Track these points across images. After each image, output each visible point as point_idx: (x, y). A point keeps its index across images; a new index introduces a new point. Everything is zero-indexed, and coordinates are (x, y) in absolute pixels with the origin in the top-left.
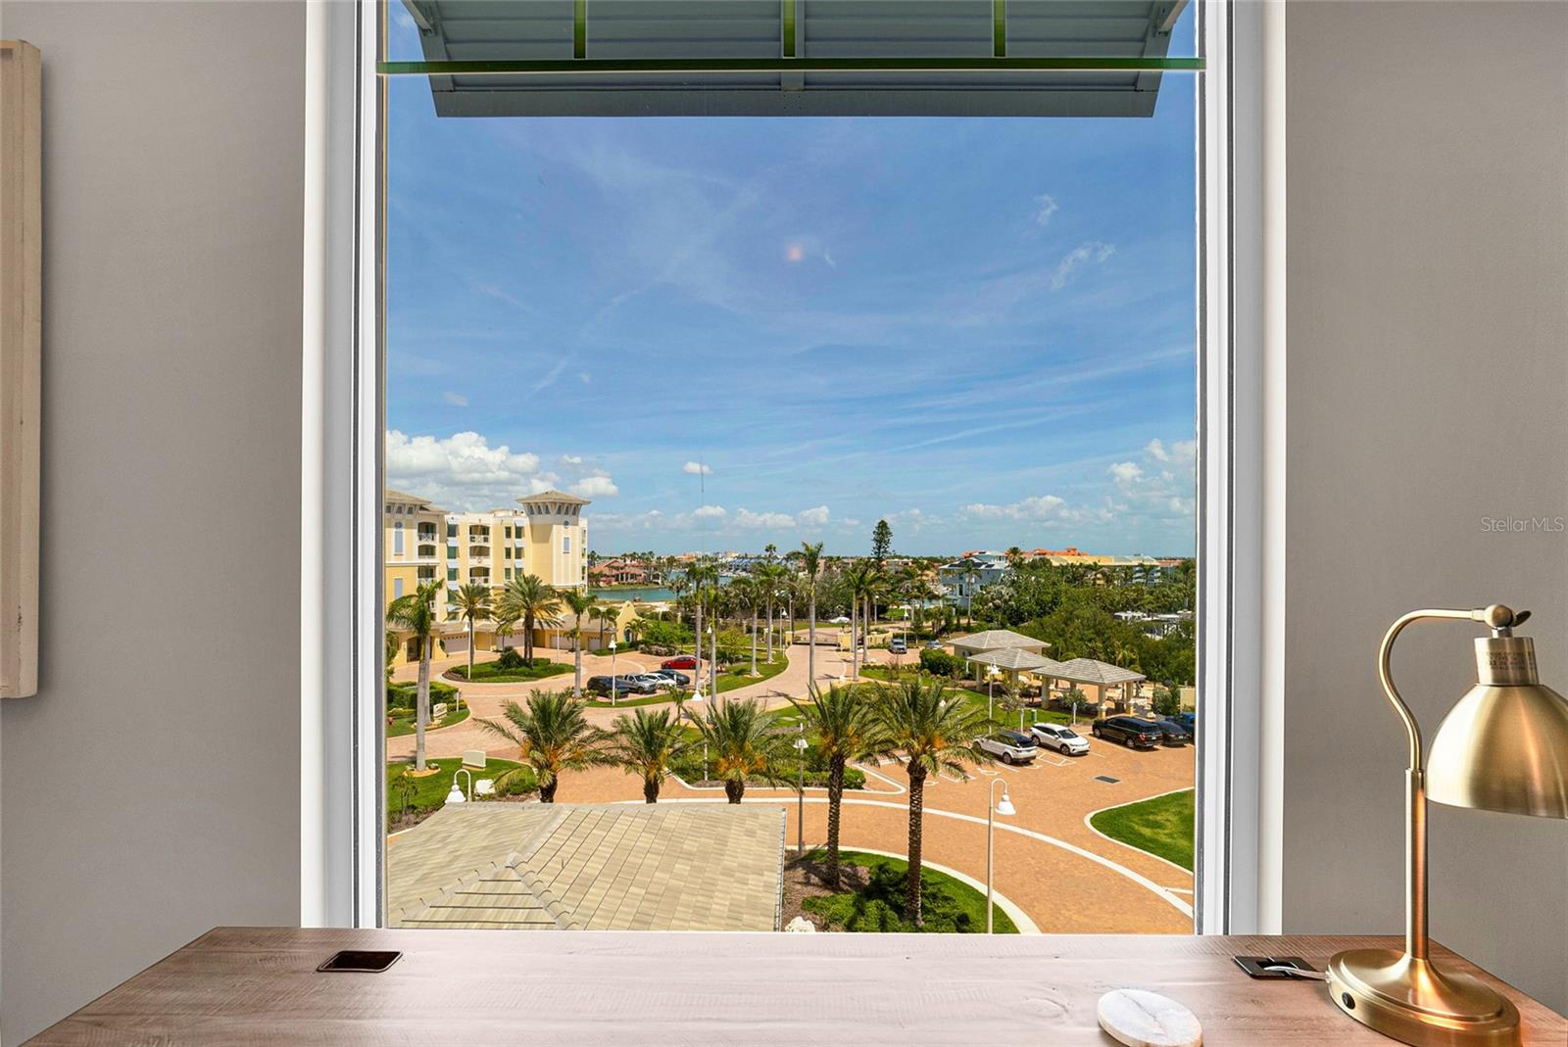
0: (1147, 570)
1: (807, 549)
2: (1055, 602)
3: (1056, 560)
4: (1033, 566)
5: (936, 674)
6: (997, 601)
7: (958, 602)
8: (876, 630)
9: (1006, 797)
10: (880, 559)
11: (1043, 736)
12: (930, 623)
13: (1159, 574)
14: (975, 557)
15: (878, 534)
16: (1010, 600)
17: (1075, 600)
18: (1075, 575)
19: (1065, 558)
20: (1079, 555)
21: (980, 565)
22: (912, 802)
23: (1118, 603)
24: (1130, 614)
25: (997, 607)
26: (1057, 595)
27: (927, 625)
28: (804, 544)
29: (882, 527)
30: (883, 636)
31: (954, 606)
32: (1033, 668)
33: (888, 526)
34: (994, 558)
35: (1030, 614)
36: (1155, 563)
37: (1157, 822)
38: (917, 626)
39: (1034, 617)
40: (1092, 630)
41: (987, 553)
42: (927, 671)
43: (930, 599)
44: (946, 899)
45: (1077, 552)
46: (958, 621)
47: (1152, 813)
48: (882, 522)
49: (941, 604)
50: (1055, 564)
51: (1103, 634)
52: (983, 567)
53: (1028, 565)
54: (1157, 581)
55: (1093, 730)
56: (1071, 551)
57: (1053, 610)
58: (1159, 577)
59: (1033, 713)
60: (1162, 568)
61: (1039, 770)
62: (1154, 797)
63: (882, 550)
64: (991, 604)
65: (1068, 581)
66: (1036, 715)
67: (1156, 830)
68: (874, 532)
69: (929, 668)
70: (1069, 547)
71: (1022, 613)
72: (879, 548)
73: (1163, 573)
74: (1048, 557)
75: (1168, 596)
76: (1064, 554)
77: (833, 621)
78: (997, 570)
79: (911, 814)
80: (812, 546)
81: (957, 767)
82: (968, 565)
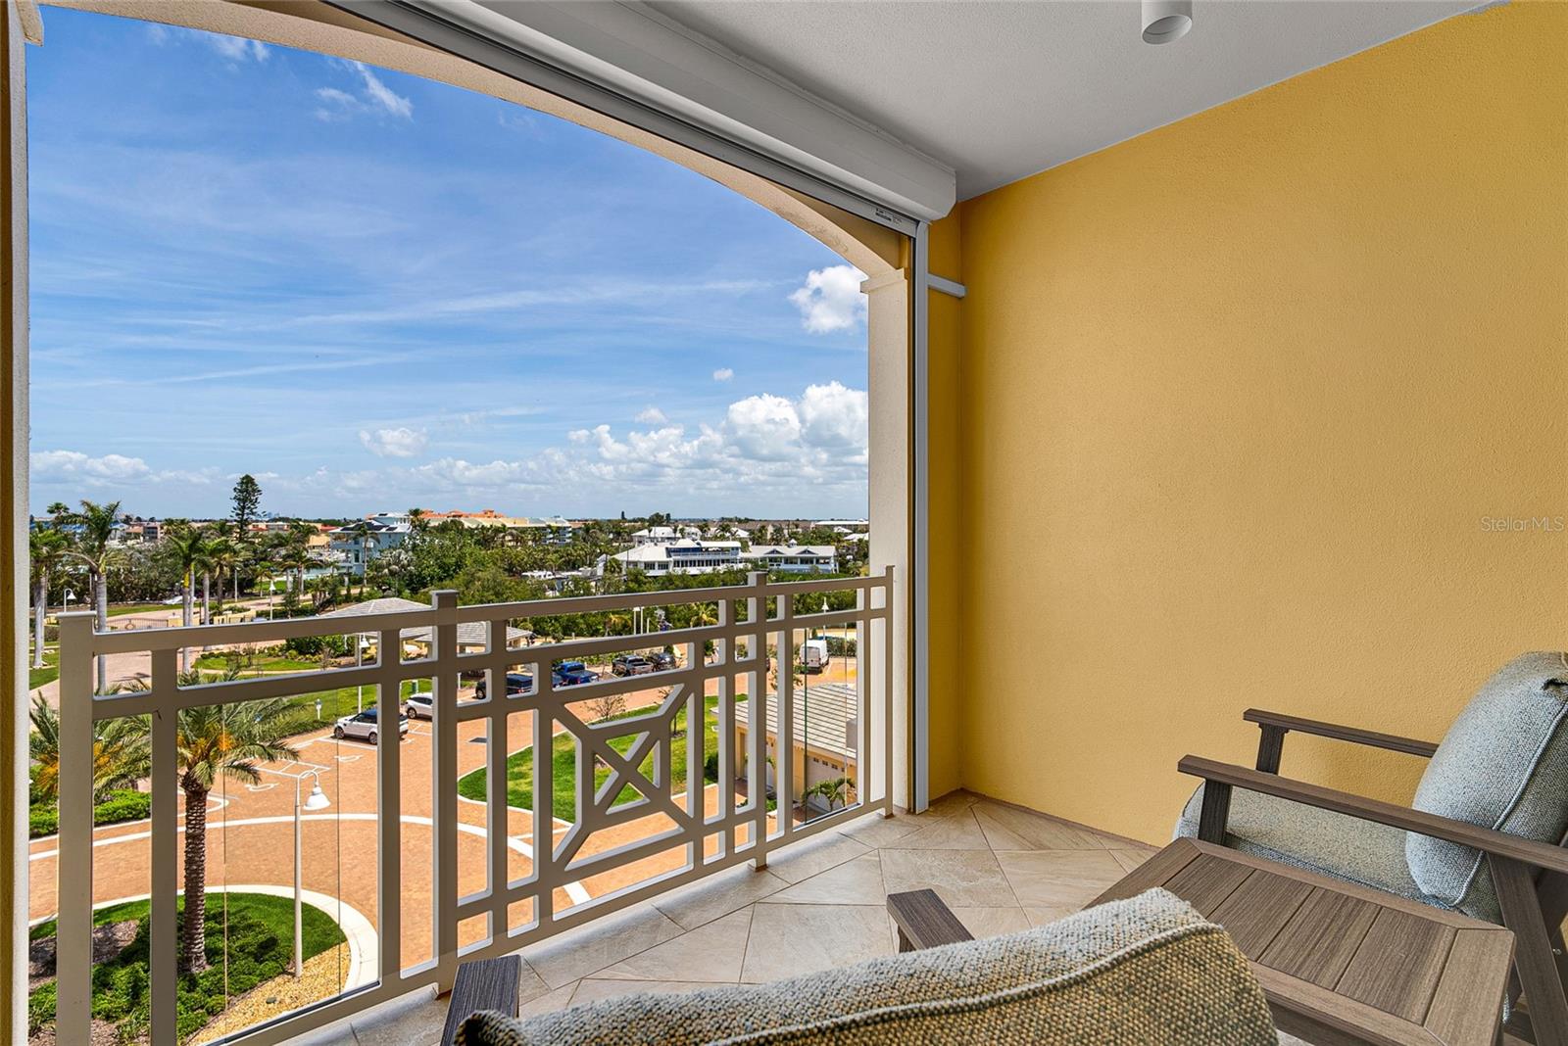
0: (558, 531)
1: (92, 509)
2: (459, 566)
3: (469, 522)
4: (443, 529)
5: (304, 654)
6: (394, 567)
7: (353, 571)
8: (230, 609)
9: (317, 790)
10: (243, 523)
11: (419, 707)
12: (309, 596)
13: (571, 535)
14: (374, 519)
15: (240, 491)
16: (409, 565)
17: (480, 563)
18: (486, 538)
19: (480, 520)
20: (495, 517)
21: (380, 528)
22: (187, 824)
23: (526, 563)
24: (536, 573)
25: (392, 573)
26: (461, 558)
27: (305, 599)
28: (84, 503)
29: (247, 483)
30: (241, 615)
31: (349, 574)
32: (418, 637)
33: (256, 482)
34: (397, 520)
35: (432, 578)
36: (567, 524)
37: (521, 773)
38: (290, 600)
39: (435, 582)
40: (491, 592)
41: (389, 515)
42: (294, 652)
43: (308, 568)
44: (250, 927)
45: (494, 514)
46: (349, 590)
47: (518, 765)
48: (247, 477)
49: (329, 572)
50: (467, 525)
51: (502, 595)
52: (384, 530)
53: (434, 527)
54: (568, 541)
55: (477, 693)
56: (487, 513)
57: (457, 573)
58: (570, 538)
59: (414, 684)
60: (574, 529)
61: (411, 744)
62: (523, 749)
63: (247, 511)
64: (386, 571)
65: (477, 542)
66: (417, 686)
67: (518, 781)
68: (235, 489)
69: (296, 648)
70: (487, 509)
71: (424, 578)
72: (244, 508)
73: (574, 534)
74: (462, 520)
75: (571, 555)
76: (481, 516)
77: (168, 602)
78: (400, 533)
79: (187, 839)
80: (102, 504)
81: (245, 768)
82: (363, 529)
